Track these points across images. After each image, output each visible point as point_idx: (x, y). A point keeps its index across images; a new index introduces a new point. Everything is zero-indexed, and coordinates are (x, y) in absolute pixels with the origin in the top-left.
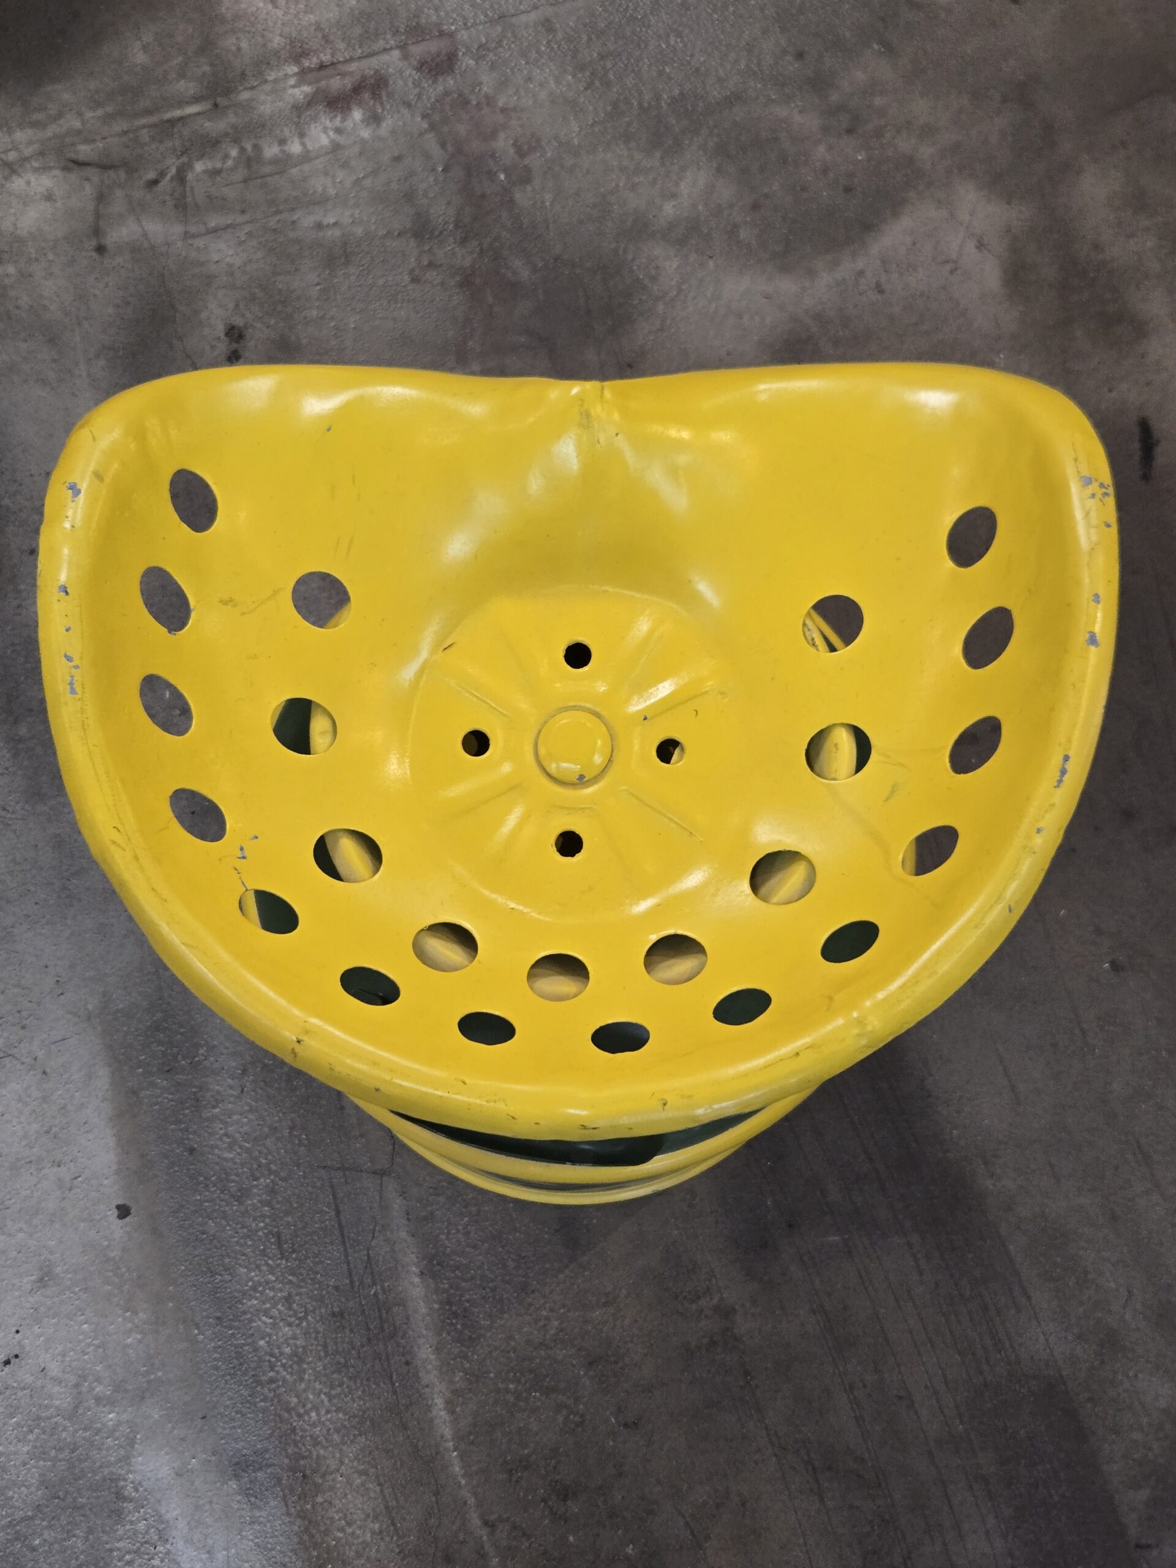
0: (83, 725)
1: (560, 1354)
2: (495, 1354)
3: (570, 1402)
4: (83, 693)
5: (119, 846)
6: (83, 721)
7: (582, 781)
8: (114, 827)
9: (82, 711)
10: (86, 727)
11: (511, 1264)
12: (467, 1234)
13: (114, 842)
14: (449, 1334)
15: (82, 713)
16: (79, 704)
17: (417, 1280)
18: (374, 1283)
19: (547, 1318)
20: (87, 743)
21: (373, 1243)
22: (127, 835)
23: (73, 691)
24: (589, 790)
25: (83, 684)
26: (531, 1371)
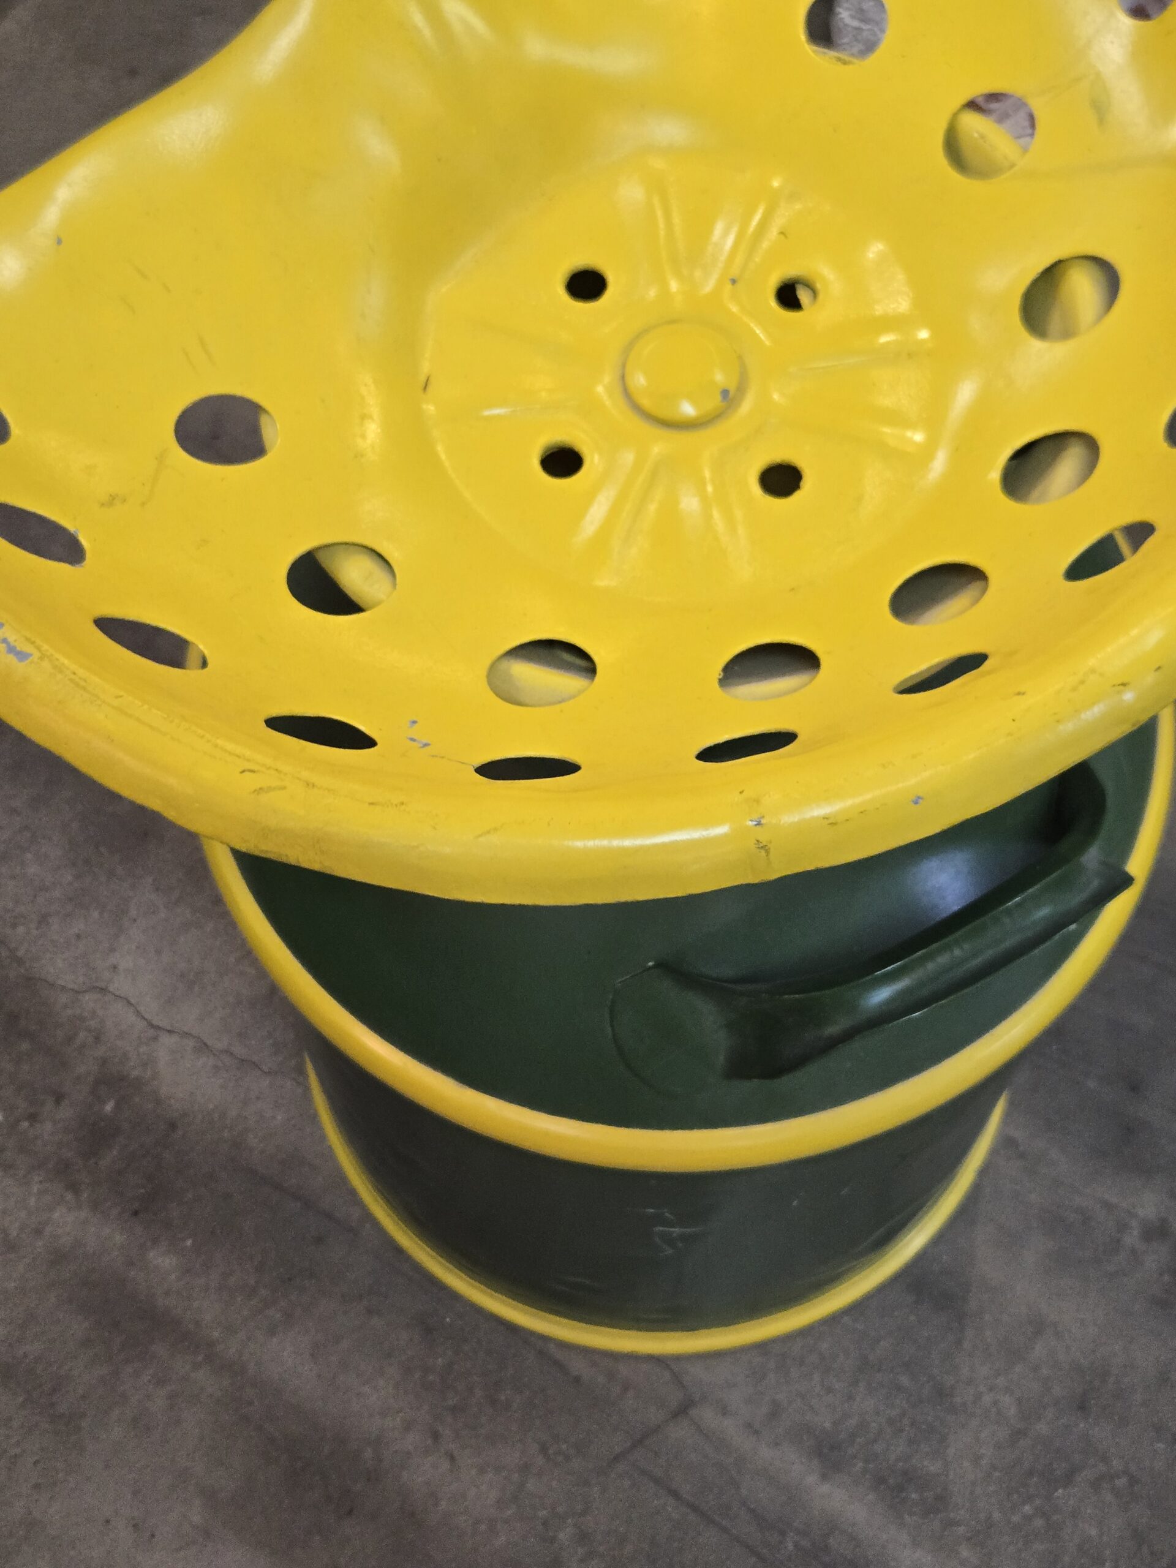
0: (77, 685)
1: (1042, 1428)
2: (978, 1491)
3: (1102, 1467)
4: (38, 648)
5: (270, 789)
6: (71, 680)
7: (729, 398)
8: (243, 772)
9: (60, 669)
10: (82, 683)
11: (905, 1380)
12: (829, 1390)
13: (260, 790)
14: (911, 1514)
15: (61, 672)
16: (46, 664)
17: (825, 1488)
18: (783, 1533)
19: (995, 1403)
20: (104, 702)
21: (744, 1492)
22: (269, 768)
23: (22, 656)
24: (746, 406)
25: (28, 639)
26: (1030, 1473)
